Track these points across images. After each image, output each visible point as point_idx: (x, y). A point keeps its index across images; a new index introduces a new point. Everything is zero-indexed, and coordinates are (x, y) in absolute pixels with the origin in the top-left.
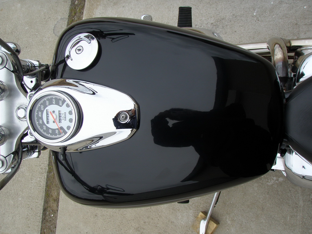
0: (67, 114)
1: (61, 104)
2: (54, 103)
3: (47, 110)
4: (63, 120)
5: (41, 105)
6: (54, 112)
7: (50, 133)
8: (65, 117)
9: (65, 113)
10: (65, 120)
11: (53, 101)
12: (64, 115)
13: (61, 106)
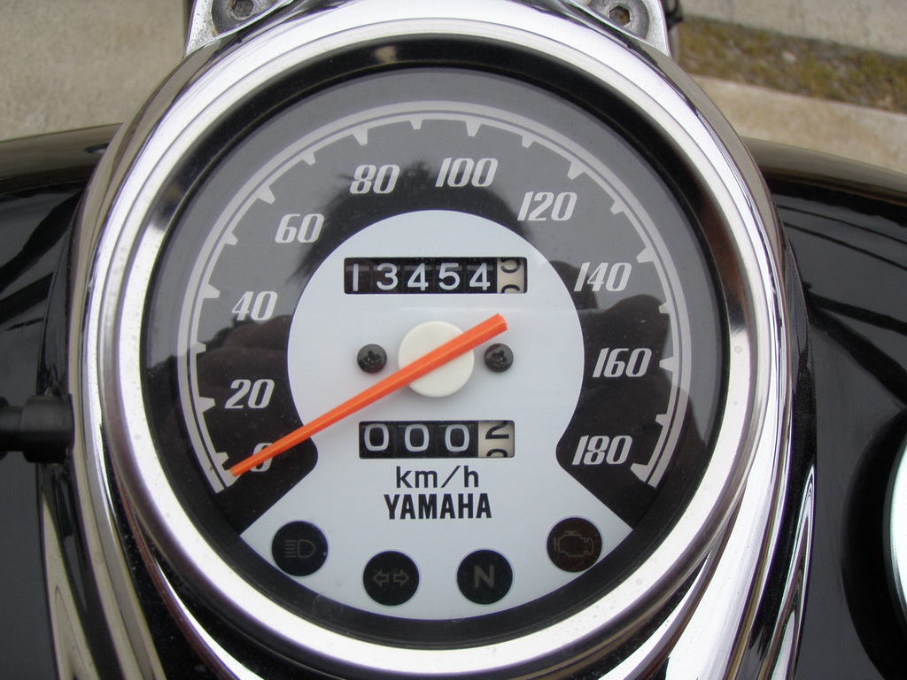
0: (468, 536)
1: (591, 450)
2: (609, 364)
3: (521, 262)
4: (401, 479)
5: (584, 185)
6: (498, 361)
7: (230, 295)
8: (428, 506)
9: (485, 507)
10: (401, 507)
11: (624, 357)
12: (456, 488)
13: (565, 452)
